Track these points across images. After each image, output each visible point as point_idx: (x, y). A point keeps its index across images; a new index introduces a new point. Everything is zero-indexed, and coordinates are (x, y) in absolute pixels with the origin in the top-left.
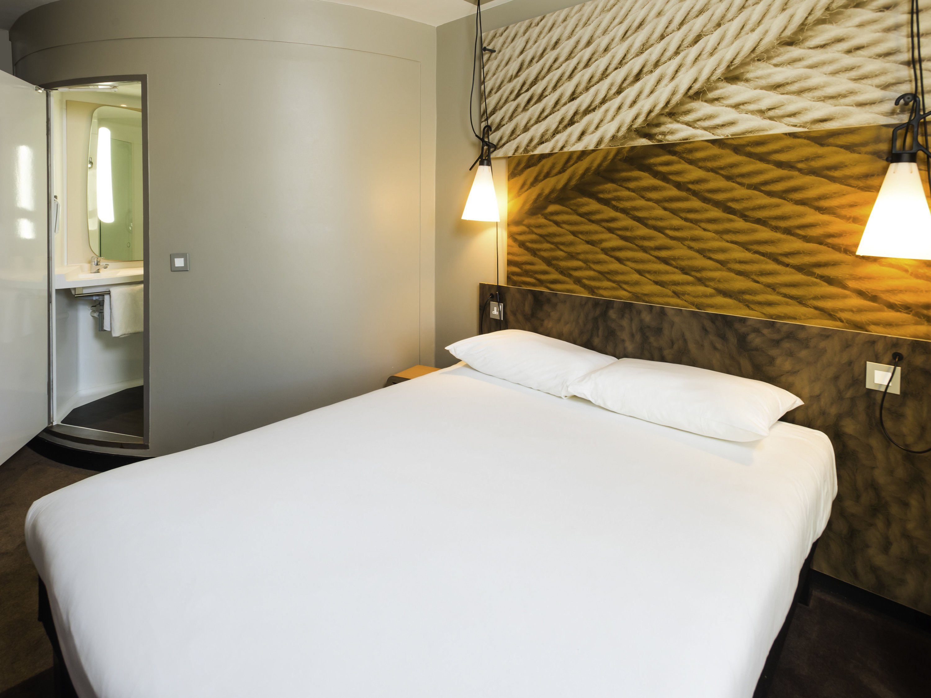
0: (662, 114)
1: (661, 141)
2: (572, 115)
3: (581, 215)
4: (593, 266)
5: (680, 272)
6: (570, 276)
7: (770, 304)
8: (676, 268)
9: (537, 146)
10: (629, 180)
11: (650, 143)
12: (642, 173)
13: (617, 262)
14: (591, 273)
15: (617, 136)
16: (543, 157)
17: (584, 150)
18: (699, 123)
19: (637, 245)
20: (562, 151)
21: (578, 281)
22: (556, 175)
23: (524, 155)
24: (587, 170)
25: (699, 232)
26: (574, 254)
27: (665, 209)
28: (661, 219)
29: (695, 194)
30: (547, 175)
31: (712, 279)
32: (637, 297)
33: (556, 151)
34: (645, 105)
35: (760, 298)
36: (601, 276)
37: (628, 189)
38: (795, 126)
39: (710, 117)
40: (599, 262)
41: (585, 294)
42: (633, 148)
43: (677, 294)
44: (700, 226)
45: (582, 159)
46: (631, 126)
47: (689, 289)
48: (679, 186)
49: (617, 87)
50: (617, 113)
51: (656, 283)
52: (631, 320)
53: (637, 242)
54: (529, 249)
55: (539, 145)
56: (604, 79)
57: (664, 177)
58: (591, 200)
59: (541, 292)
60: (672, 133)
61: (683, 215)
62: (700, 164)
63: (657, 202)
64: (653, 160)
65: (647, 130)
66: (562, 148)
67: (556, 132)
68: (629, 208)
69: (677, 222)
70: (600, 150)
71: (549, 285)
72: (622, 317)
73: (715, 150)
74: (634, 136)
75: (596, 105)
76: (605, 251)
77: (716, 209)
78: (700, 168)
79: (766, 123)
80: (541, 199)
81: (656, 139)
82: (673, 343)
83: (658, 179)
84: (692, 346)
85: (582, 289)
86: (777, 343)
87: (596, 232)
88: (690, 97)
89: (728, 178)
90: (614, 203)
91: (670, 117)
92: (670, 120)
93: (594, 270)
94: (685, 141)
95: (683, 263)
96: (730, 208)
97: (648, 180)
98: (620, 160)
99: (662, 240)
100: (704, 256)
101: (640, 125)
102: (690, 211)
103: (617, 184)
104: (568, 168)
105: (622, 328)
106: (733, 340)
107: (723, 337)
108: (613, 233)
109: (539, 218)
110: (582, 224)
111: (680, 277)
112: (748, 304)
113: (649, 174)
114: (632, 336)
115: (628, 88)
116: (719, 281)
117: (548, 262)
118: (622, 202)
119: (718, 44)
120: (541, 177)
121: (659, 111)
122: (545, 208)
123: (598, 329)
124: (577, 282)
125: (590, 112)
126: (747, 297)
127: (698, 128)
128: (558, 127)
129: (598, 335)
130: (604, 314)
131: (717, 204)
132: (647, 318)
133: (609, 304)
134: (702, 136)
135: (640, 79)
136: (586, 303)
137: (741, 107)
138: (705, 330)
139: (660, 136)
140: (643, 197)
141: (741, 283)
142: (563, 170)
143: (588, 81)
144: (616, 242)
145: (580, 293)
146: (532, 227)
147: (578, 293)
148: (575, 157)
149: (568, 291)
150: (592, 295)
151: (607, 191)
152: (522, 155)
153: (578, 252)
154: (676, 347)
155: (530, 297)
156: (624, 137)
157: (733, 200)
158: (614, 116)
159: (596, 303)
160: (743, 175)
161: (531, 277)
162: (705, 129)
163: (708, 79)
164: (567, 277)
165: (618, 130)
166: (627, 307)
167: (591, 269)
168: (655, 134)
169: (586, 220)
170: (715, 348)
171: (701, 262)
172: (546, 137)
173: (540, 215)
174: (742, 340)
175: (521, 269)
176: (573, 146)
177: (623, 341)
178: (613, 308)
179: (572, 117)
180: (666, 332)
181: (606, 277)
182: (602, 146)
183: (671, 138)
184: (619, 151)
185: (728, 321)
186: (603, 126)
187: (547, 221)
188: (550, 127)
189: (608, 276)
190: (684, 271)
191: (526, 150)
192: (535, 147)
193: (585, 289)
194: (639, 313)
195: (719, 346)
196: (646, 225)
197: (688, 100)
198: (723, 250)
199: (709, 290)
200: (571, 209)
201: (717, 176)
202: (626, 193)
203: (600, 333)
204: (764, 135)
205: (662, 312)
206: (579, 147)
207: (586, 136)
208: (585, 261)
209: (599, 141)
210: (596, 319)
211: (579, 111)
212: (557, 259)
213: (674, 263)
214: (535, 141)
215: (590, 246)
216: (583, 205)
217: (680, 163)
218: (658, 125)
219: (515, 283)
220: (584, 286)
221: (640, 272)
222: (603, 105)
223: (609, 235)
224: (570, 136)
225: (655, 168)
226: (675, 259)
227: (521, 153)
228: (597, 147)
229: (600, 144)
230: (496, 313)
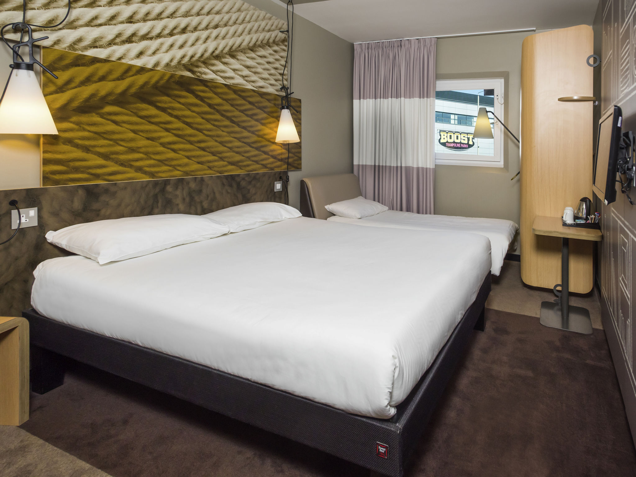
0: (200, 61)
1: (199, 77)
2: (130, 35)
3: (141, 117)
4: (153, 156)
5: (211, 155)
6: (131, 166)
7: (248, 166)
8: (209, 152)
9: (89, 48)
10: (180, 97)
11: (193, 76)
12: (189, 94)
13: (173, 152)
14: (152, 162)
15: (170, 65)
16: (95, 60)
17: (142, 66)
18: (218, 73)
19: (186, 140)
20: (119, 61)
21: (139, 169)
22: (114, 80)
23: (70, 51)
24: (146, 83)
25: (220, 133)
26: (135, 149)
27: (203, 118)
28: (201, 124)
29: (218, 111)
30: (103, 78)
31: (226, 157)
32: (187, 173)
33: (113, 59)
34: (189, 51)
35: (245, 163)
36: (160, 163)
37: (180, 103)
38: (254, 87)
39: (223, 72)
40: (158, 153)
41: (147, 179)
42: (182, 76)
43: (210, 168)
44: (220, 129)
45: (141, 73)
46: (180, 61)
47: (216, 164)
48: (210, 105)
49: (169, 30)
50: (170, 49)
51: (199, 163)
52: (183, 189)
53: (186, 138)
54: (79, 146)
55: (91, 47)
56: (159, 20)
57: (202, 99)
58: (150, 107)
59: (97, 185)
60: (205, 74)
61: (212, 122)
62: (220, 96)
63: (198, 113)
64: (195, 88)
65: (191, 67)
66: (120, 59)
67: (111, 43)
68: (181, 115)
69: (209, 126)
70: (157, 71)
71: (106, 177)
72: (177, 188)
73: (226, 90)
74: (182, 68)
75: (153, 36)
76: (163, 145)
77: (228, 121)
78: (220, 97)
79: (244, 82)
80: (95, 99)
81: (196, 75)
82: (208, 196)
83: (198, 100)
84: (217, 195)
85: (144, 175)
86: (250, 182)
87: (156, 131)
88: (214, 57)
89: (232, 105)
90: (169, 111)
91: (204, 64)
92: (204, 66)
93: (154, 159)
94: (212, 81)
95: (213, 150)
96: (233, 120)
97: (192, 100)
98: (173, 82)
99: (201, 137)
100: (223, 145)
101: (186, 63)
102: (216, 120)
103: (172, 98)
104: (127, 78)
105: (176, 196)
106: (235, 186)
107: (231, 186)
108: (169, 132)
109: (92, 116)
110: (143, 124)
111: (211, 158)
112: (240, 167)
113: (193, 95)
114: (184, 199)
115: (177, 35)
116: (229, 158)
117: (106, 156)
118: (175, 111)
119: (226, 35)
120: (96, 78)
121: (197, 58)
122: (102, 108)
123: (158, 202)
124: (138, 171)
125: (147, 39)
126: (240, 164)
127: (218, 76)
128: (115, 39)
129: (158, 206)
130: (163, 190)
131: (228, 118)
132: (193, 185)
133: (166, 182)
134: (220, 80)
135: (185, 33)
136: (146, 186)
137: (236, 71)
138: (223, 184)
139: (199, 74)
140: (190, 110)
141: (238, 158)
142: (121, 78)
143: (145, 14)
144: (170, 138)
145: (142, 178)
146: (84, 124)
147: (139, 179)
148: (134, 70)
149: (130, 179)
150: (153, 178)
151: (163, 102)
152: (67, 51)
153: (139, 146)
154: (209, 198)
155: (81, 192)
156: (175, 67)
157: (234, 117)
158: (168, 50)
159: (156, 184)
160: (237, 105)
161: (82, 172)
162: (221, 77)
163: (222, 51)
164: (128, 168)
165: (171, 60)
166: (181, 181)
167: (151, 159)
168: (196, 72)
169: (146, 122)
170: (228, 193)
171: (222, 148)
172: (101, 43)
173: (94, 114)
174: (238, 184)
175: (67, 166)
176: (131, 60)
177: (178, 205)
178: (169, 184)
179: (130, 36)
180: (204, 191)
181: (164, 163)
182: (159, 68)
183: (204, 77)
184: (172, 76)
185: (232, 177)
186: (159, 54)
187: (104, 120)
188: (105, 36)
189: (166, 162)
190: (213, 154)
191: (72, 46)
192: (86, 48)
193: (146, 175)
194: (188, 183)
195: (229, 191)
196: (192, 128)
197: (213, 58)
198: (231, 142)
199: (225, 163)
200: (131, 112)
201: (227, 103)
202: (178, 105)
203: (160, 204)
204: (243, 88)
205: (202, 180)
206: (139, 63)
207: (144, 56)
208: (146, 153)
209: (156, 63)
210: (156, 196)
211: (137, 34)
212: (117, 153)
213: (208, 150)
214: (86, 42)
215: (150, 142)
216: (143, 109)
217: (210, 92)
218: (198, 67)
219: (57, 182)
220: (145, 173)
221: (188, 157)
222: (159, 38)
223: (166, 133)
224: (128, 51)
225: (197, 93)
226: (208, 148)
227: (65, 48)
228: (154, 68)
229: (157, 66)
230: (26, 220)
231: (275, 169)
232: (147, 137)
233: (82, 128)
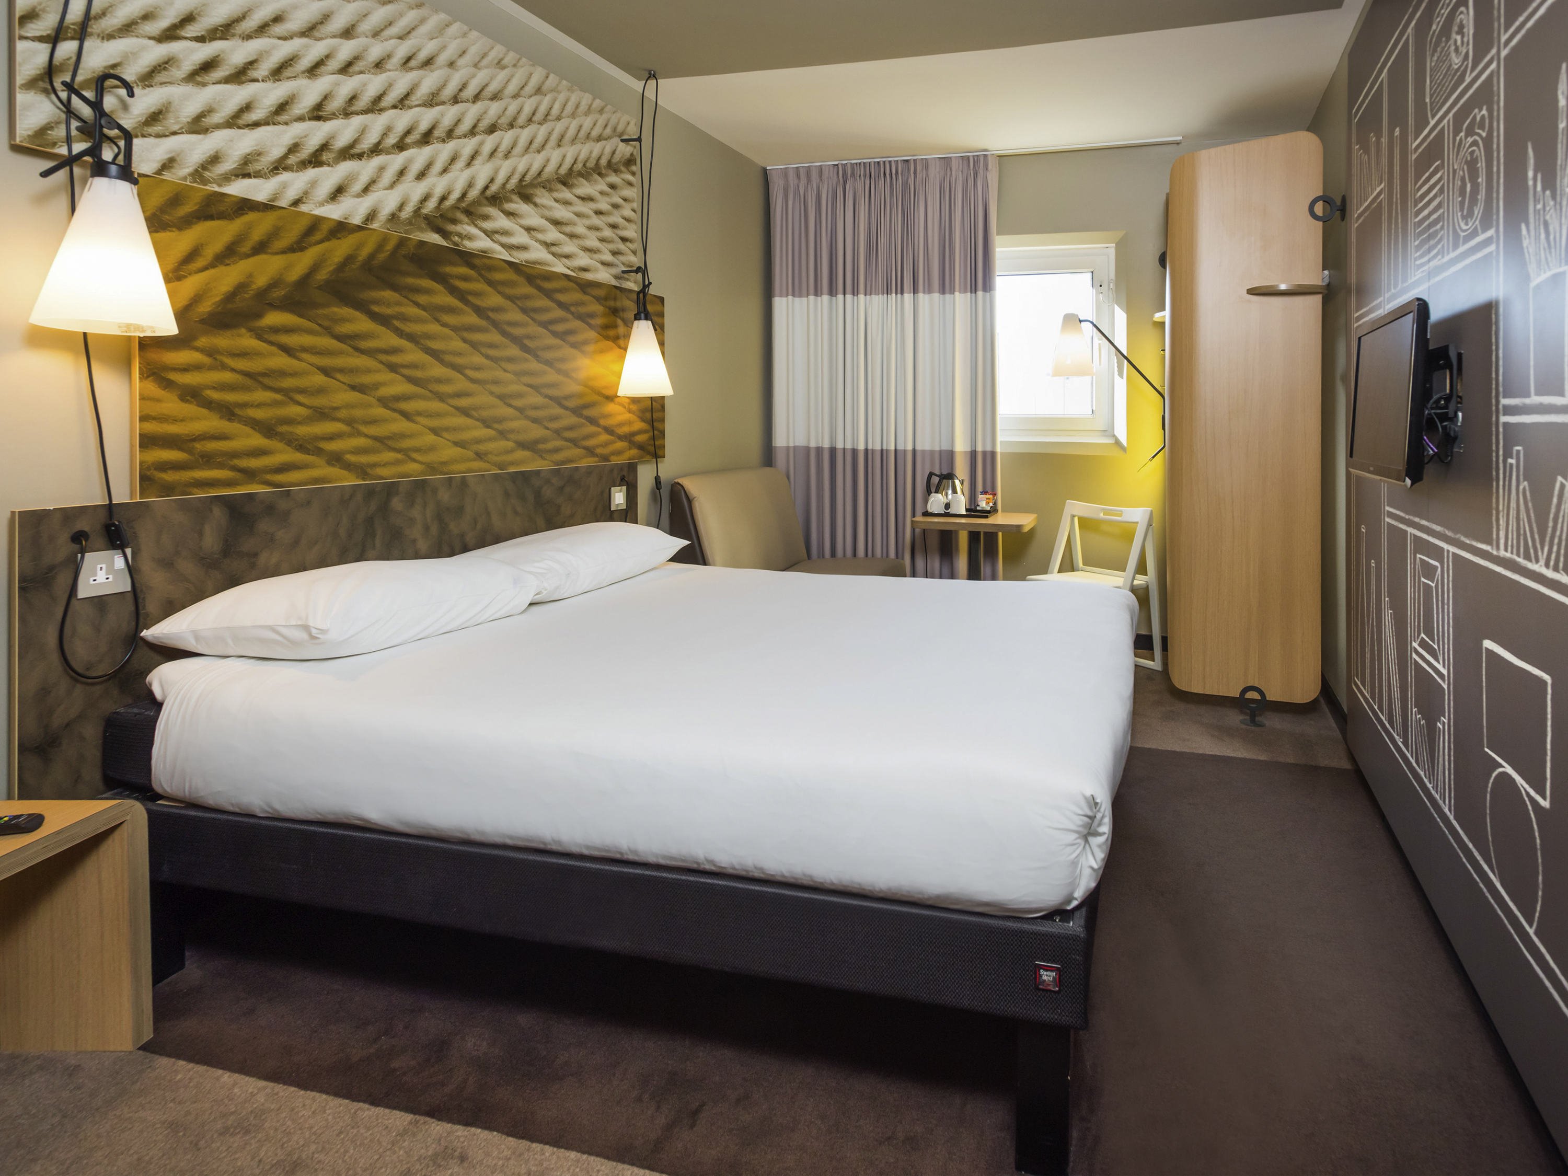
0: (458, 208)
1: (457, 245)
2: (317, 147)
3: (340, 338)
4: (363, 429)
5: (481, 425)
6: (319, 452)
7: (557, 450)
8: (478, 420)
9: (233, 177)
10: (418, 290)
11: (445, 244)
12: (435, 284)
13: (403, 419)
14: (361, 442)
15: (399, 217)
16: (245, 206)
17: (342, 220)
18: (496, 236)
19: (431, 391)
20: (296, 209)
21: (336, 459)
22: (284, 252)
23: (195, 185)
24: (349, 259)
25: (499, 374)
26: (326, 411)
27: (465, 341)
28: (460, 354)
29: (495, 324)
30: (261, 248)
31: (512, 431)
32: (432, 468)
33: (283, 203)
34: (437, 185)
35: (550, 446)
36: (377, 444)
37: (417, 304)
38: (569, 268)
39: (506, 233)
40: (373, 422)
41: (350, 480)
42: (422, 244)
43: (479, 456)
44: (501, 367)
45: (339, 236)
46: (419, 208)
47: (491, 446)
48: (479, 311)
49: (397, 137)
50: (398, 180)
51: (456, 444)
52: (425, 505)
53: (431, 387)
54: (213, 405)
55: (237, 176)
56: (376, 112)
57: (461, 296)
58: (357, 314)
59: (250, 496)
60: (470, 238)
61: (484, 350)
62: (500, 288)
63: (455, 329)
64: (449, 269)
65: (440, 222)
66: (296, 203)
67: (279, 166)
68: (419, 333)
69: (478, 359)
70: (371, 231)
71: (269, 477)
72: (412, 503)
73: (511, 275)
74: (423, 225)
75: (363, 151)
76: (384, 402)
77: (514, 346)
78: (499, 292)
79: (550, 258)
80: (246, 295)
81: (451, 240)
82: (476, 522)
83: (455, 298)
85: (345, 473)
86: (561, 490)
87: (369, 371)
88: (487, 198)
89: (524, 311)
90: (397, 323)
91: (467, 216)
92: (466, 219)
93: (366, 436)
94: (483, 254)
95: (485, 414)
96: (526, 346)
97: (444, 298)
98: (404, 256)
99: (461, 384)
100: (505, 403)
101: (431, 212)
102: (491, 346)
103: (401, 294)
104: (310, 246)
105: (412, 521)
107: (522, 497)
108: (396, 372)
109: (240, 336)
110: (341, 353)
111: (482, 432)
112: (540, 454)
113: (445, 288)
114: (427, 528)
115: (413, 148)
116: (518, 432)
117: (267, 429)
118: (408, 324)
119: (512, 148)
120: (246, 248)
121: (454, 202)
122: (259, 316)
123: (374, 535)
124: (333, 462)
125: (353, 157)
126: (541, 446)
127: (496, 242)
128: (285, 157)
129: (374, 542)
130: (384, 508)
131: (516, 340)
132: (445, 496)
133: (391, 489)
134: (500, 253)
135: (428, 142)
136: (351, 497)
137: (532, 232)
138: (507, 494)
139: (456, 238)
140: (438, 320)
141: (537, 432)
142: (298, 247)
143: (347, 100)
144: (400, 387)
145: (341, 480)
146: (222, 354)
147: (336, 481)
148: (325, 228)
149: (316, 481)
150: (364, 479)
151: (384, 303)
152: (188, 183)
153: (335, 405)
154: (479, 527)
155: (218, 512)
156: (409, 222)
157: (529, 337)
158: (394, 182)
159: (370, 492)
160: (535, 310)
161: (221, 466)
162: (503, 245)
163: (504, 185)
164: (313, 455)
165: (401, 207)
166: (420, 485)
167: (359, 434)
168: (451, 233)
169: (349, 348)
170: (516, 512)
171: (504, 411)
172: (257, 166)
173: (243, 331)
174: (538, 494)
175: (190, 452)
176: (320, 206)
177: (414, 538)
178: (398, 493)
179: (317, 151)
180: (468, 510)
181: (387, 445)
182: (375, 225)
183: (470, 245)
184: (402, 242)
185: (525, 477)
186: (376, 191)
187: (264, 344)
188: (266, 150)
189: (390, 443)
190: (486, 423)
191: (199, 174)
192: (227, 178)
193: (350, 472)
194: (435, 491)
196: (442, 362)
197: (485, 202)
198: (520, 395)
199: (510, 444)
200: (320, 325)
201: (514, 306)
202: (413, 311)
203: (378, 539)
204: (547, 271)
205: (464, 482)
206: (334, 212)
207: (346, 196)
208: (349, 422)
209: (370, 214)
210: (370, 521)
211: (331, 145)
212: (289, 421)
213: (474, 414)
214: (227, 164)
215: (358, 394)
216: (343, 320)
217: (479, 281)
218: (454, 221)
219: (168, 489)
220: (348, 466)
221: (435, 431)
222: (376, 155)
223: (392, 376)
224: (314, 184)
225: (451, 281)
226: (476, 409)
227: (185, 179)
228: (366, 224)
229: (372, 220)
230: (107, 578)
231: (612, 458)
232: (351, 383)
233: (219, 363)
